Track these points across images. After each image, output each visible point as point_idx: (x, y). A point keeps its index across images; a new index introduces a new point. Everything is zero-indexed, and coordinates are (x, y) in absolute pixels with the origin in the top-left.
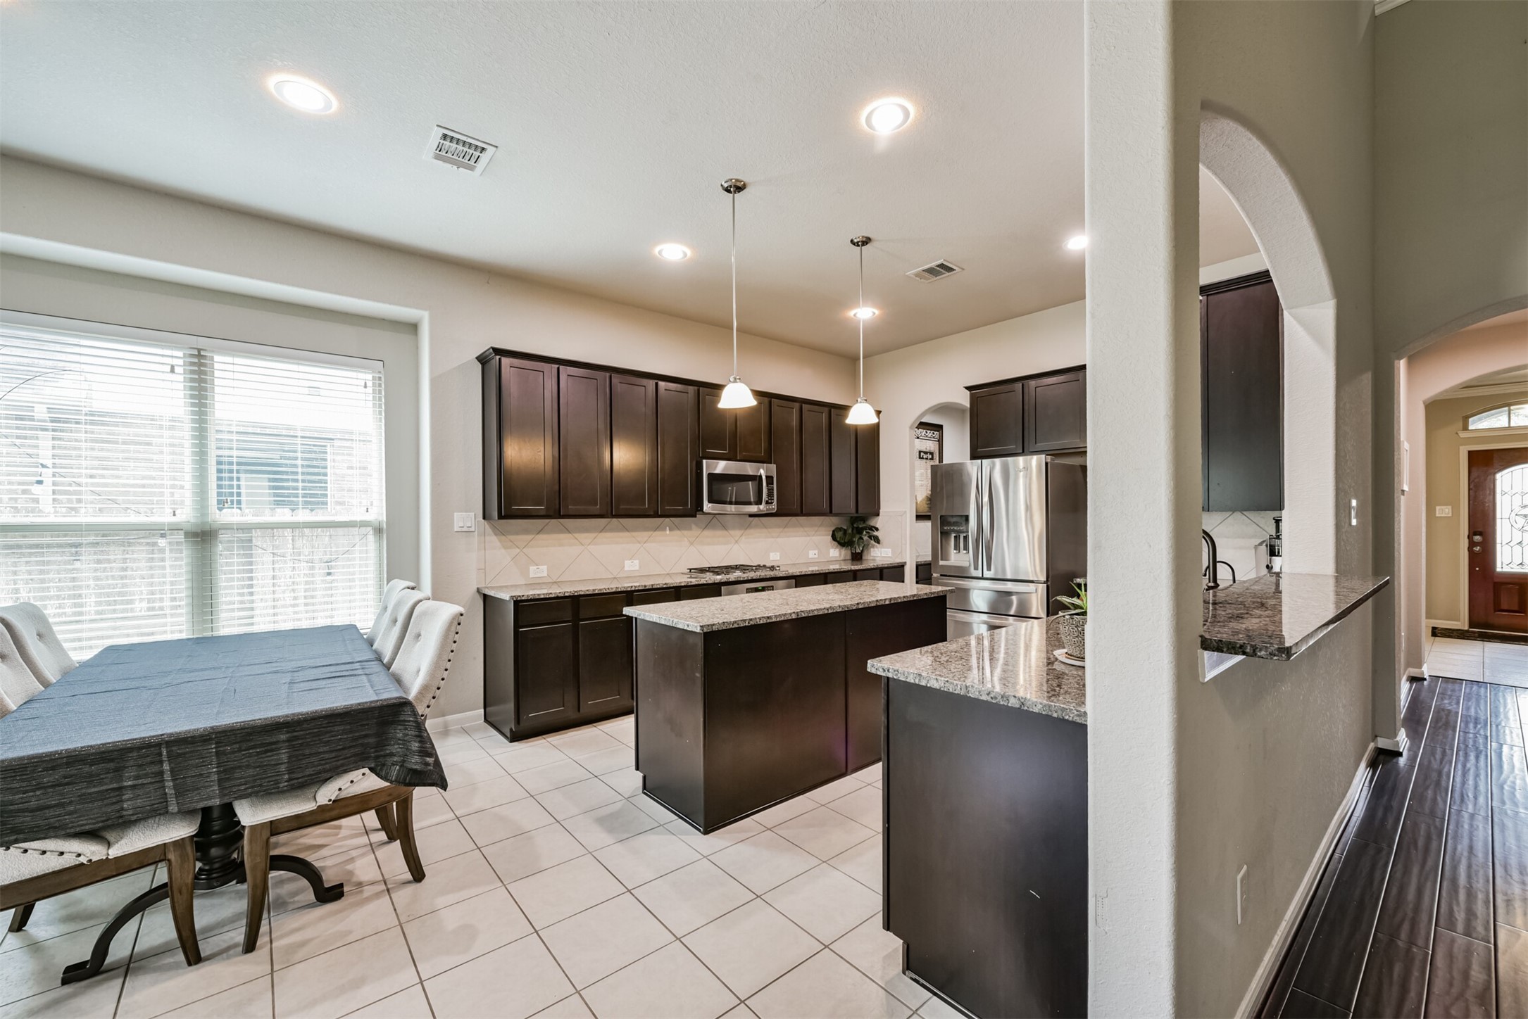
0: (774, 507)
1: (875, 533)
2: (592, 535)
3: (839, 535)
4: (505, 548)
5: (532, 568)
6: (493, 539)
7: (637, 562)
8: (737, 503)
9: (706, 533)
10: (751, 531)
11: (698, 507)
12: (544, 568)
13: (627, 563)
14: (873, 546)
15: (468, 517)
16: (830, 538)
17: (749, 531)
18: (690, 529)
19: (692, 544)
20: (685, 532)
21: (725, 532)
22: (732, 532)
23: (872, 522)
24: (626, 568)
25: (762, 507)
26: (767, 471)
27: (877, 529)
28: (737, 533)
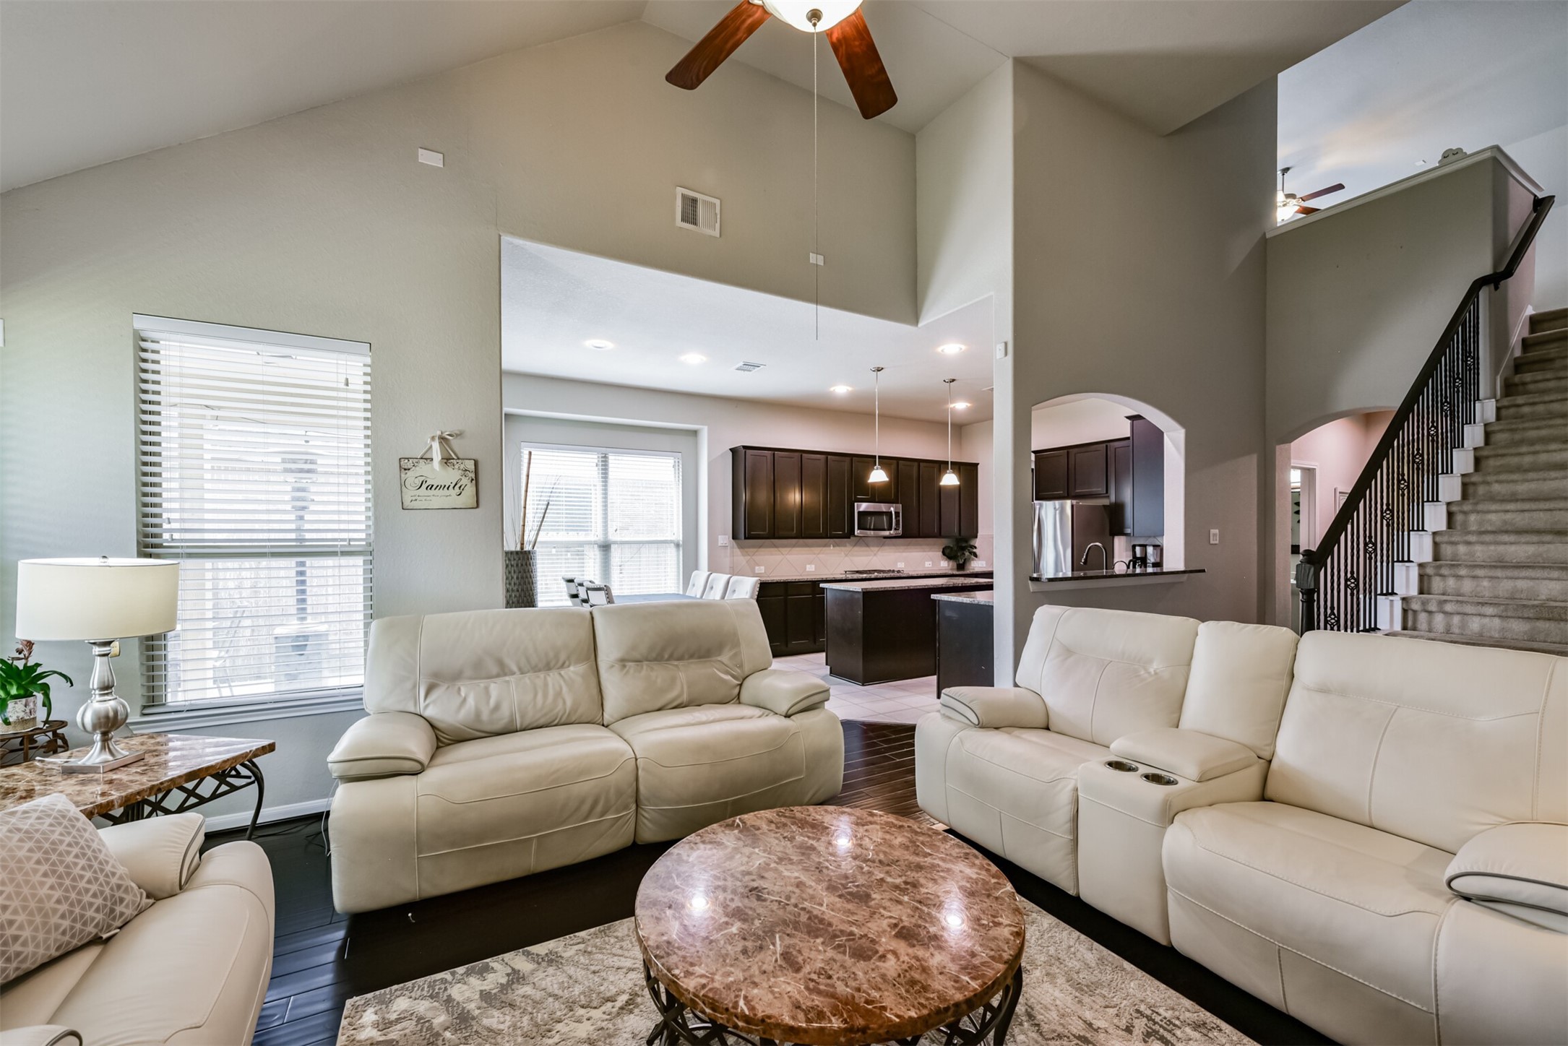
0: (900, 531)
1: (974, 550)
2: (789, 549)
3: (947, 551)
4: (743, 555)
5: (757, 568)
6: (737, 551)
7: (813, 566)
8: (874, 530)
9: (856, 548)
10: (886, 548)
11: (851, 533)
12: (763, 568)
13: (808, 566)
14: (973, 560)
15: (725, 539)
16: (941, 553)
17: (883, 548)
18: (846, 546)
19: (846, 555)
20: (843, 548)
21: (867, 548)
22: (872, 548)
23: (972, 543)
24: (807, 570)
25: (892, 532)
26: (896, 508)
27: (976, 548)
28: (876, 549)
